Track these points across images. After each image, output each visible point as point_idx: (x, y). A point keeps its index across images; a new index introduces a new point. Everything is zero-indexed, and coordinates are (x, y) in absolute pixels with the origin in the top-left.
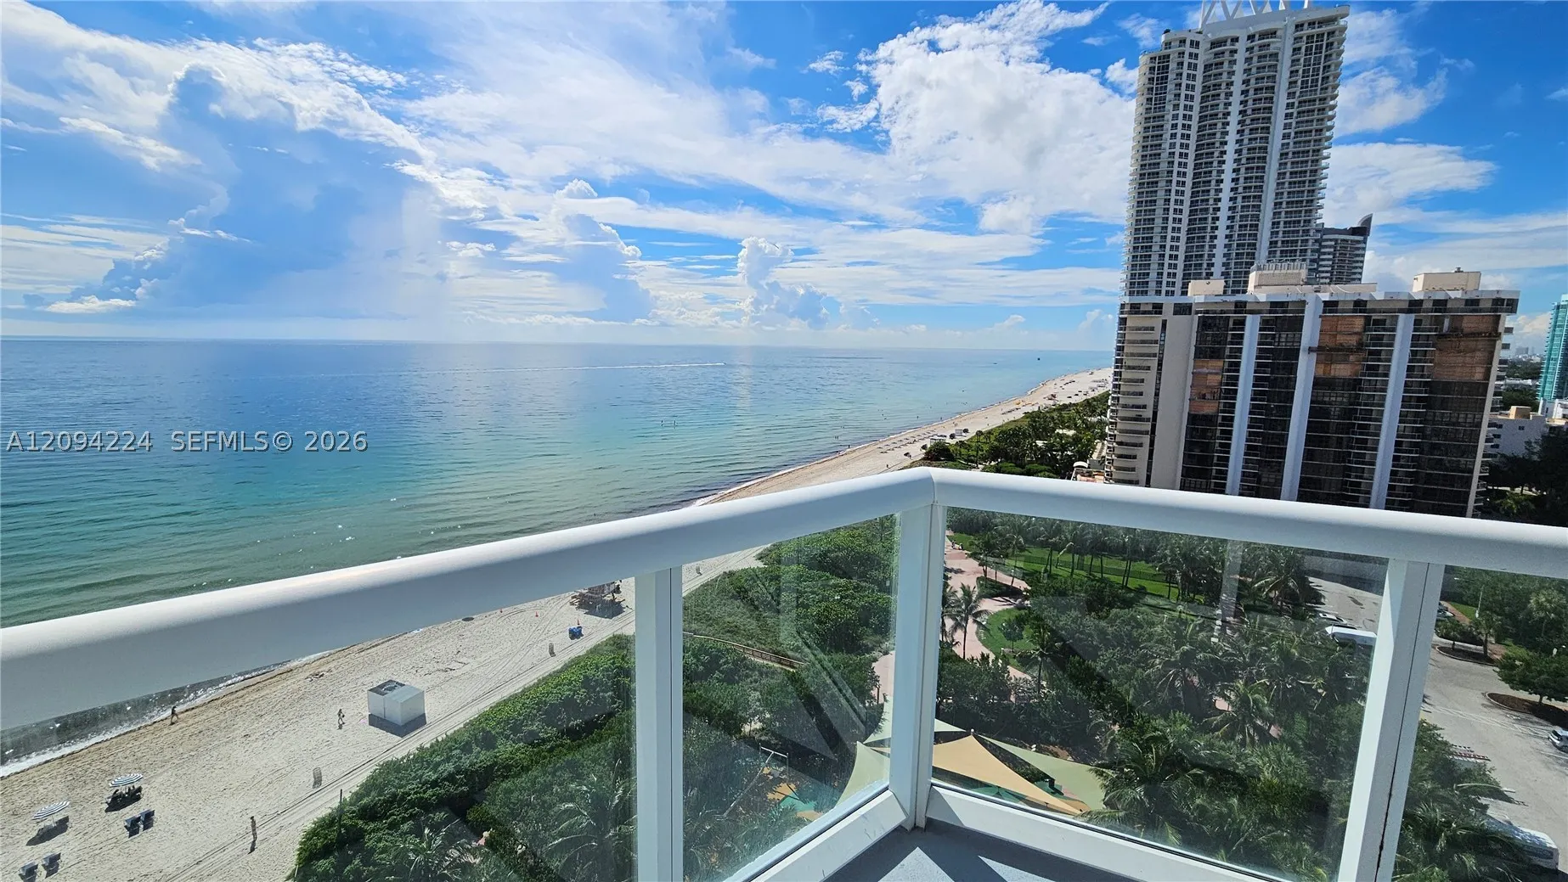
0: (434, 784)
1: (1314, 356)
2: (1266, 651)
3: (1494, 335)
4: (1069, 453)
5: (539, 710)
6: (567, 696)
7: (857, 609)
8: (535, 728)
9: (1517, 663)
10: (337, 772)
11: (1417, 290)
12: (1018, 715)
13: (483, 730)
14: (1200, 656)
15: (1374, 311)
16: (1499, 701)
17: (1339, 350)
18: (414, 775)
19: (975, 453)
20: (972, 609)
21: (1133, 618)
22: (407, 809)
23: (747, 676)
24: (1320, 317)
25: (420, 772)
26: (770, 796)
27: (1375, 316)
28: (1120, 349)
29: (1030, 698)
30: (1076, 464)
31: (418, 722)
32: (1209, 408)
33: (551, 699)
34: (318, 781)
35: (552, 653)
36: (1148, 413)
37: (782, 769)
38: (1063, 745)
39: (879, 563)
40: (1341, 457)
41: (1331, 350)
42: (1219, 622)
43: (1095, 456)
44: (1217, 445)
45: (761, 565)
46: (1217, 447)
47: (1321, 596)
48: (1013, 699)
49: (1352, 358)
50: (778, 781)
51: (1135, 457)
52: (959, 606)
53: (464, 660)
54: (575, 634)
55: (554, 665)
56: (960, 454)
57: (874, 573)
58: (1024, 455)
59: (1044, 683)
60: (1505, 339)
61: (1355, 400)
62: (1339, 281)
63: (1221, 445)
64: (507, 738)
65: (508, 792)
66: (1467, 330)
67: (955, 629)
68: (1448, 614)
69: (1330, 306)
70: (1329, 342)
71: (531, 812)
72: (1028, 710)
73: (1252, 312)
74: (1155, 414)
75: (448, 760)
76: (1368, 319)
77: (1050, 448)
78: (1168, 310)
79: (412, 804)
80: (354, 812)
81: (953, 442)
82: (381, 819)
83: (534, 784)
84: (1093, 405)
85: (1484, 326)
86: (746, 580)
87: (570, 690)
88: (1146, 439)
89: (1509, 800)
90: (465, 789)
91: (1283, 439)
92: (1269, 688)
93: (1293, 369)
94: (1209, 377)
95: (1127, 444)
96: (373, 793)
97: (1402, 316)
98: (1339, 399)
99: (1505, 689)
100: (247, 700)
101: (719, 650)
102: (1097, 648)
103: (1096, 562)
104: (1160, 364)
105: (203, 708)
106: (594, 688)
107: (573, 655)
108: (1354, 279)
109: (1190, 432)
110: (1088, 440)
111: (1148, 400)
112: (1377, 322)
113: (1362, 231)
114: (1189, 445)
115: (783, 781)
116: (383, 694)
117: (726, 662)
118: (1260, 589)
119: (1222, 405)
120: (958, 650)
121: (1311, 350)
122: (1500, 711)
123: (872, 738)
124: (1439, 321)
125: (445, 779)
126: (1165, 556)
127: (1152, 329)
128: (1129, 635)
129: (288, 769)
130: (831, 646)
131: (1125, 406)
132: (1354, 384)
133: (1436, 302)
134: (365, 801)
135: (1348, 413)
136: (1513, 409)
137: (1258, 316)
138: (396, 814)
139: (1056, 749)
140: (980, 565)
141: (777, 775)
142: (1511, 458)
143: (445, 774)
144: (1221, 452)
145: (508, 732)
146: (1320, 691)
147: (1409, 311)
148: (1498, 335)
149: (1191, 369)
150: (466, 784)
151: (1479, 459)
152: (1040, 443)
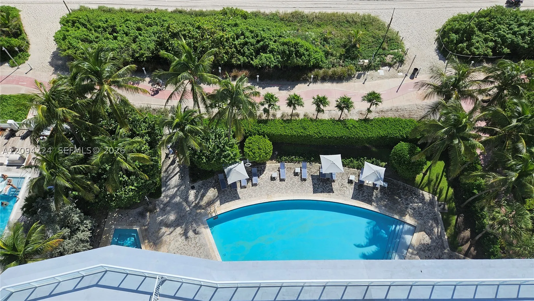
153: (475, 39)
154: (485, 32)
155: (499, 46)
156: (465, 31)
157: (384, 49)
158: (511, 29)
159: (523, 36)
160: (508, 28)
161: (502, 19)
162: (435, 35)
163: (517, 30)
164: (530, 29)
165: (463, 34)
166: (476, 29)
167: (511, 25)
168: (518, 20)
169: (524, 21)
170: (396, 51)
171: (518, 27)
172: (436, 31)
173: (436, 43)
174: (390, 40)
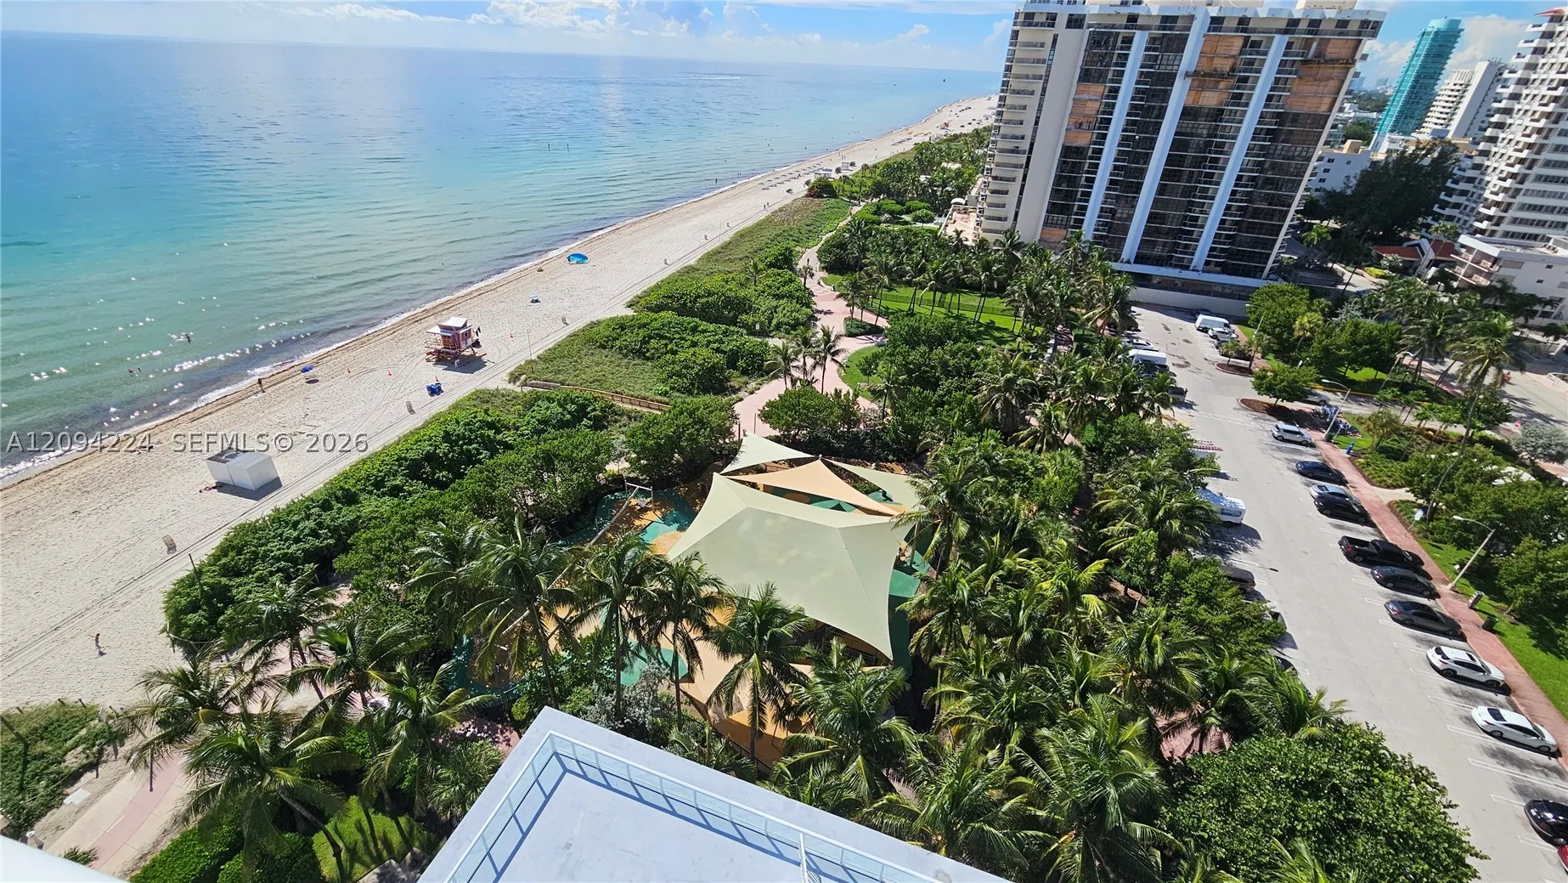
0: (297, 540)
1: (1189, 80)
3: (1349, 63)
4: (949, 189)
5: (400, 465)
6: (428, 452)
7: (725, 353)
8: (398, 482)
9: (1269, 374)
10: (192, 538)
11: (1299, 7)
12: (864, 439)
13: (342, 488)
14: (1019, 381)
15: (1254, 31)
16: (1248, 404)
17: (1210, 75)
18: (273, 534)
19: (858, 189)
20: (830, 348)
21: (974, 351)
22: (272, 565)
23: (616, 422)
24: (1205, 36)
25: (279, 531)
26: (637, 523)
27: (1254, 37)
28: (1008, 69)
29: (876, 425)
30: (953, 201)
31: (274, 485)
32: (1083, 139)
33: (411, 455)
34: (172, 547)
35: (411, 411)
36: (1025, 145)
37: (649, 500)
38: (899, 461)
39: (750, 307)
40: (1189, 192)
41: (1205, 75)
42: (1050, 351)
43: (974, 192)
44: (1083, 179)
45: (630, 312)
46: (1083, 182)
47: (1137, 324)
48: (861, 427)
49: (1221, 85)
50: (644, 510)
51: (1007, 193)
52: (820, 346)
53: (314, 423)
54: (435, 391)
55: (415, 422)
56: (843, 190)
57: (744, 317)
58: (906, 191)
59: (889, 411)
60: (1359, 66)
61: (1213, 132)
63: (1087, 179)
64: (370, 493)
65: (369, 541)
66: (1328, 56)
67: (814, 367)
68: (1234, 336)
69: (1216, 23)
70: (1206, 68)
71: (394, 557)
72: (874, 435)
73: (1142, 28)
74: (1032, 145)
75: (308, 517)
76: (1246, 39)
77: (931, 183)
78: (1062, 21)
79: (278, 559)
80: (214, 571)
81: (839, 176)
82: (246, 574)
83: (394, 532)
84: (979, 137)
85: (1344, 53)
86: (613, 329)
87: (431, 445)
88: (1020, 174)
89: (1225, 476)
90: (331, 541)
91: (1142, 173)
93: (1165, 96)
94: (1089, 104)
95: (1001, 179)
96: (230, 554)
97: (1277, 37)
98: (1200, 131)
99: (1254, 395)
100: (65, 478)
101: (585, 399)
102: (939, 379)
103: (955, 300)
104: (1044, 90)
105: (14, 489)
106: (456, 442)
107: (434, 412)
109: (1062, 165)
110: (970, 175)
111: (1027, 130)
112: (1254, 43)
114: (1059, 180)
115: (648, 509)
116: (224, 462)
117: (594, 410)
118: (1089, 319)
119: (1095, 136)
120: (818, 386)
121: (1187, 75)
122: (1245, 413)
123: (729, 468)
124: (1307, 44)
125: (306, 535)
126: (1013, 292)
127: (1042, 45)
128: (968, 366)
129: (135, 539)
130: (698, 388)
131: (1004, 137)
132: (1217, 114)
133: (1313, 22)
134: (224, 560)
135: (1205, 146)
136: (1347, 141)
137: (1147, 32)
138: (261, 569)
139: (893, 465)
140: (847, 305)
141: (644, 505)
143: (307, 531)
144: (1086, 187)
145: (370, 488)
146: (1111, 405)
147: (1286, 32)
148: (1353, 62)
149: (1072, 96)
150: (331, 537)
151: (1301, 192)
152: (922, 178)
153: (238, 593)
154: (250, 572)
155: (292, 570)
156: (207, 597)
157: (42, 756)
158: (287, 539)
159: (314, 534)
160: (281, 540)
161: (259, 539)
162: (165, 639)
163: (297, 533)
164: (315, 520)
165: (209, 603)
166: (224, 580)
167: (281, 535)
168: (287, 523)
169: (296, 518)
170: (83, 732)
171: (295, 530)
172: (162, 631)
173: (176, 648)
174: (47, 728)
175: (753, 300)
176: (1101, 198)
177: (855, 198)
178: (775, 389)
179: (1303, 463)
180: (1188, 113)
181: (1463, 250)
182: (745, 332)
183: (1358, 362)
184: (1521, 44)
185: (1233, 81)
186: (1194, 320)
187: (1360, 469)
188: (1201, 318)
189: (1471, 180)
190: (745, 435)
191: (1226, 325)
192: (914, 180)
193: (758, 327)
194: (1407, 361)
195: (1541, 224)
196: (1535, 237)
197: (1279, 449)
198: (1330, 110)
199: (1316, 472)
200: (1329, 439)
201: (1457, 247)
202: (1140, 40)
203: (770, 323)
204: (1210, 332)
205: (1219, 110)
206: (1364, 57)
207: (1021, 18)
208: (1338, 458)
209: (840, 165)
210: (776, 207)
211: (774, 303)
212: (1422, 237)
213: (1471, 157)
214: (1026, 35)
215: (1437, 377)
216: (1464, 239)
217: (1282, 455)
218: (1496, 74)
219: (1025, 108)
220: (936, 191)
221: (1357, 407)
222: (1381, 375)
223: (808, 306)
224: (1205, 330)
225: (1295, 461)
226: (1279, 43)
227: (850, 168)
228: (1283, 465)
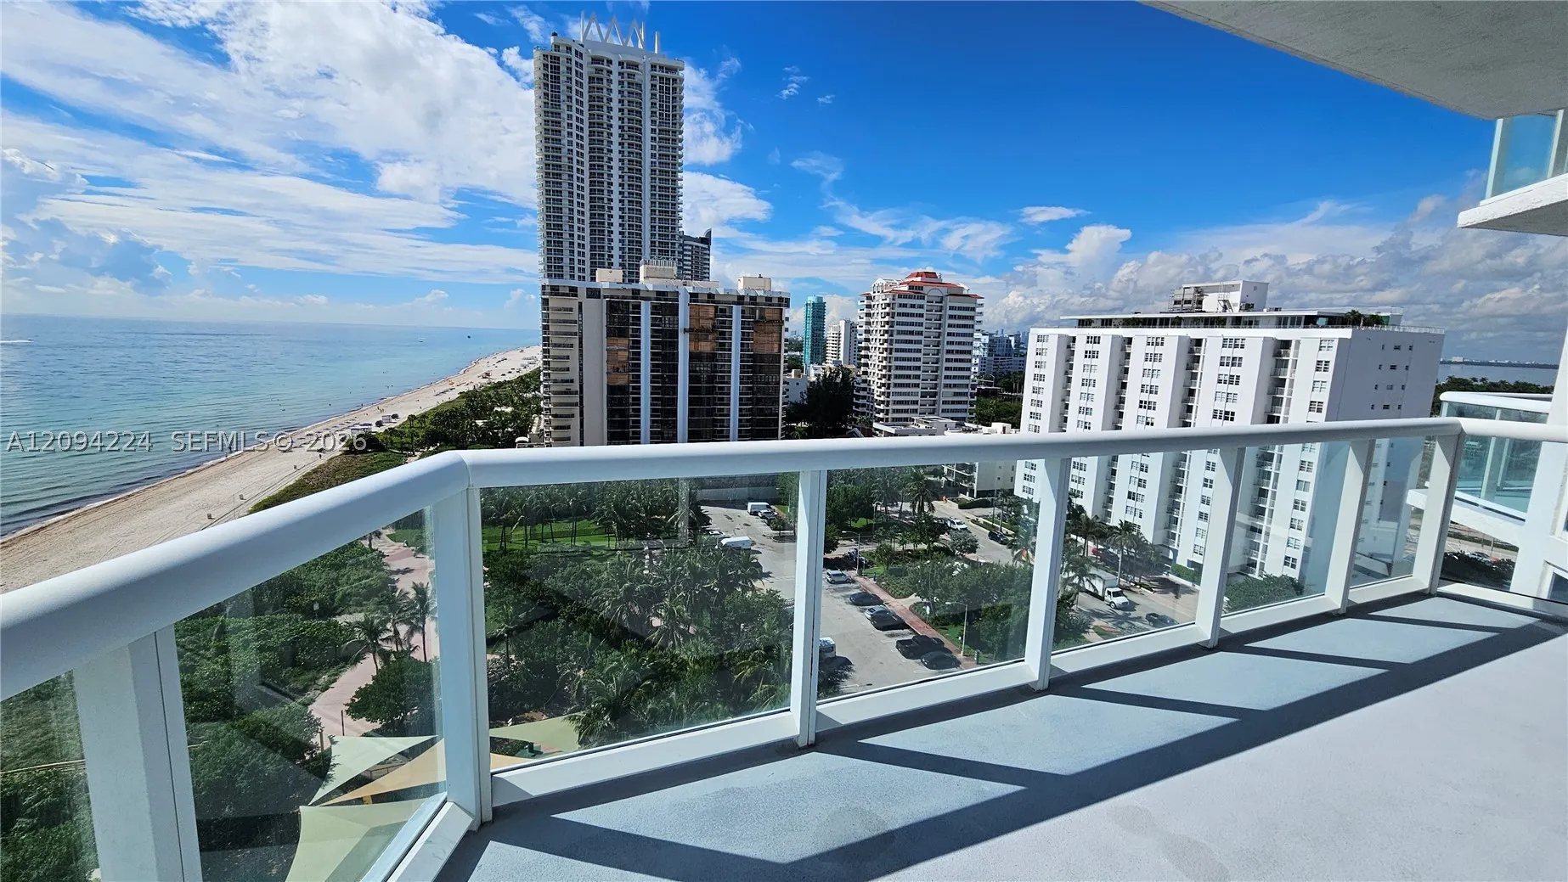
1: (688, 335)
2: (681, 570)
3: (780, 322)
4: (510, 430)
11: (740, 288)
14: (638, 588)
15: (719, 302)
17: (701, 331)
19: (409, 440)
20: (427, 607)
21: (584, 571)
24: (688, 304)
27: (720, 306)
28: (545, 328)
29: (500, 676)
30: (517, 440)
32: (622, 380)
36: (576, 387)
38: (537, 708)
41: (697, 331)
42: (647, 557)
43: (534, 430)
44: (631, 409)
46: (631, 411)
47: (710, 519)
49: (710, 337)
51: (569, 427)
52: (414, 607)
56: (392, 442)
58: (464, 437)
59: (513, 657)
60: (786, 325)
61: (714, 369)
62: (697, 278)
63: (634, 410)
66: (767, 319)
67: (410, 633)
68: (776, 513)
69: (694, 296)
70: (696, 326)
72: (501, 688)
73: (644, 299)
74: (581, 387)
76: (716, 307)
77: (490, 426)
78: (582, 293)
81: (381, 430)
84: (527, 382)
85: (776, 317)
88: (577, 410)
91: (674, 402)
92: (685, 598)
93: (675, 345)
94: (620, 353)
95: (561, 416)
97: (734, 307)
98: (706, 369)
101: (15, 788)
103: (547, 529)
104: (581, 343)
108: (705, 277)
109: (610, 401)
110: (526, 415)
111: (574, 375)
112: (722, 310)
113: (706, 240)
114: (611, 413)
118: (672, 522)
119: (631, 377)
120: (418, 654)
121: (685, 330)
124: (753, 311)
126: (602, 512)
127: (571, 310)
128: (582, 587)
131: (555, 381)
132: (712, 357)
133: (751, 298)
135: (711, 379)
136: (793, 370)
137: (649, 302)
139: (532, 714)
142: (794, 404)
146: (716, 589)
147: (738, 304)
148: (783, 322)
149: (605, 347)
151: (781, 406)
152: (480, 423)
175: (303, 576)
176: (649, 424)
177: (407, 449)
178: (364, 672)
179: (854, 595)
180: (694, 357)
181: (877, 432)
182: (300, 616)
183: (855, 517)
184: (859, 312)
185: (717, 335)
186: (746, 508)
187: (886, 589)
188: (750, 505)
189: (864, 389)
190: (333, 743)
191: (768, 507)
192: (471, 425)
193: (316, 607)
194: (879, 509)
195: (906, 411)
196: (906, 419)
197: (836, 590)
198: (780, 351)
199: (863, 600)
200: (860, 574)
201: (874, 431)
202: (646, 308)
203: (333, 600)
204: (759, 514)
205: (713, 354)
206: (787, 319)
207: (548, 290)
208: (870, 585)
209: (381, 419)
210: (309, 470)
211: (333, 575)
212: (854, 427)
213: (859, 376)
214: (554, 302)
215: (897, 515)
216: (875, 425)
217: (838, 595)
218: (852, 328)
219: (568, 357)
220: (497, 433)
221: (865, 546)
222: (870, 521)
223: (379, 568)
224: (755, 514)
225: (848, 596)
226: (736, 310)
227: (393, 420)
228: (842, 602)
